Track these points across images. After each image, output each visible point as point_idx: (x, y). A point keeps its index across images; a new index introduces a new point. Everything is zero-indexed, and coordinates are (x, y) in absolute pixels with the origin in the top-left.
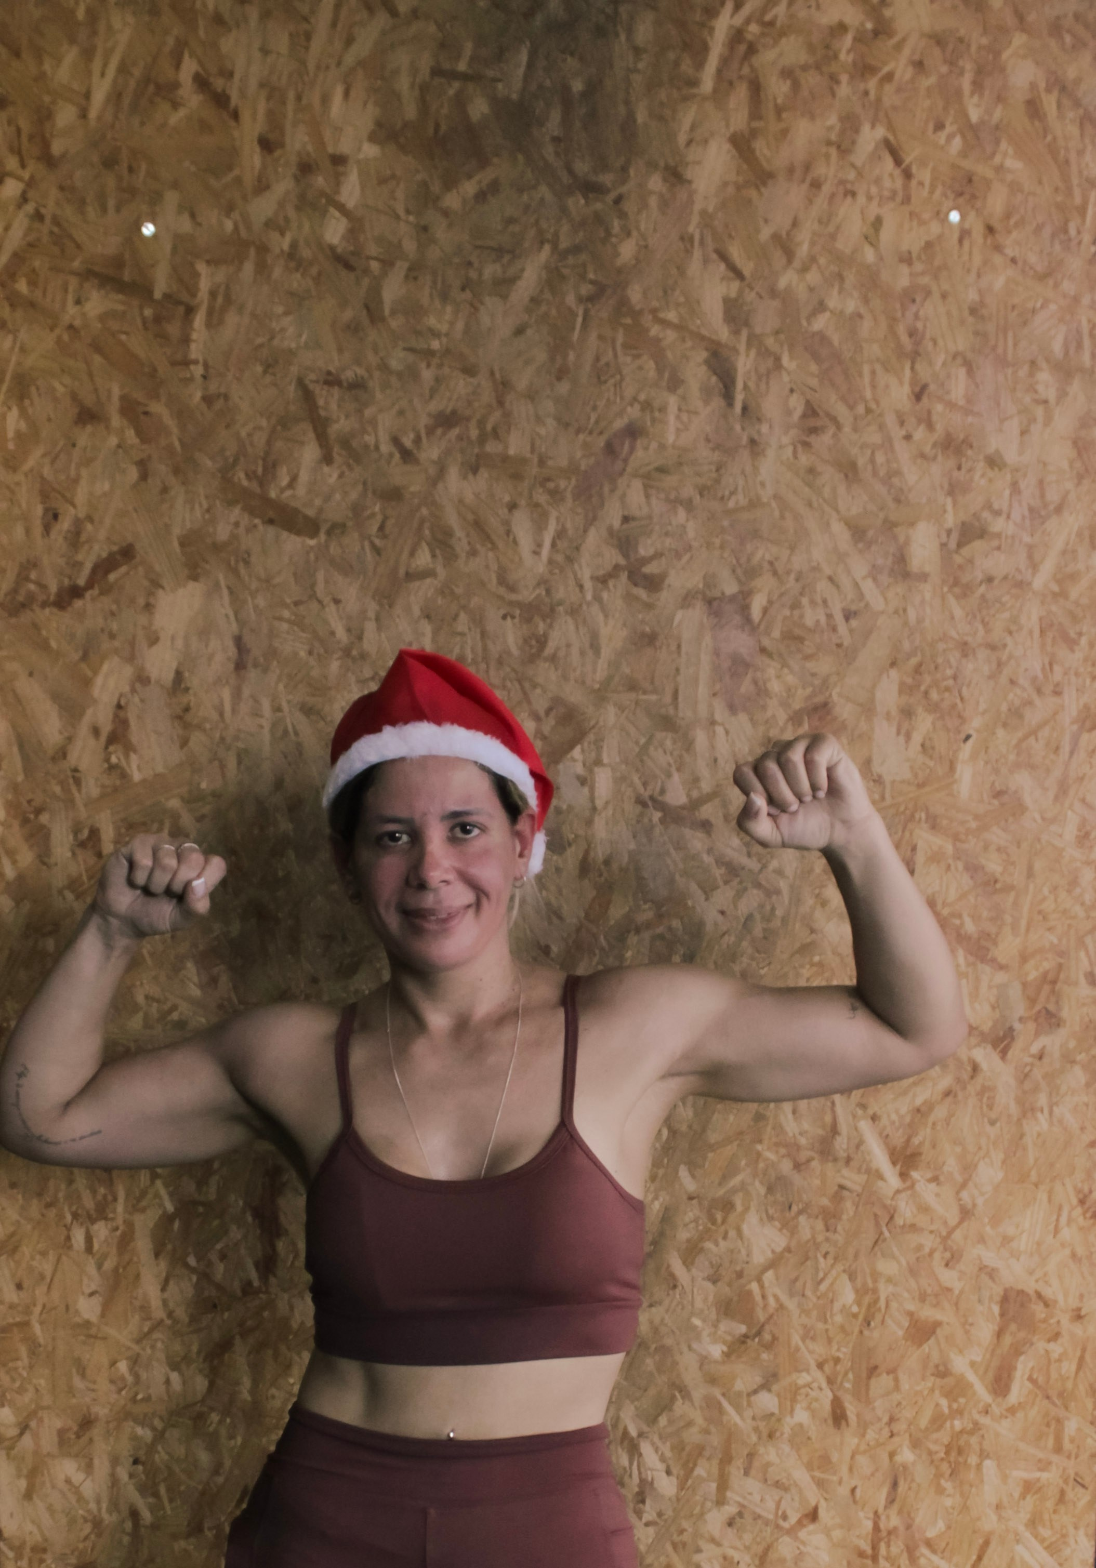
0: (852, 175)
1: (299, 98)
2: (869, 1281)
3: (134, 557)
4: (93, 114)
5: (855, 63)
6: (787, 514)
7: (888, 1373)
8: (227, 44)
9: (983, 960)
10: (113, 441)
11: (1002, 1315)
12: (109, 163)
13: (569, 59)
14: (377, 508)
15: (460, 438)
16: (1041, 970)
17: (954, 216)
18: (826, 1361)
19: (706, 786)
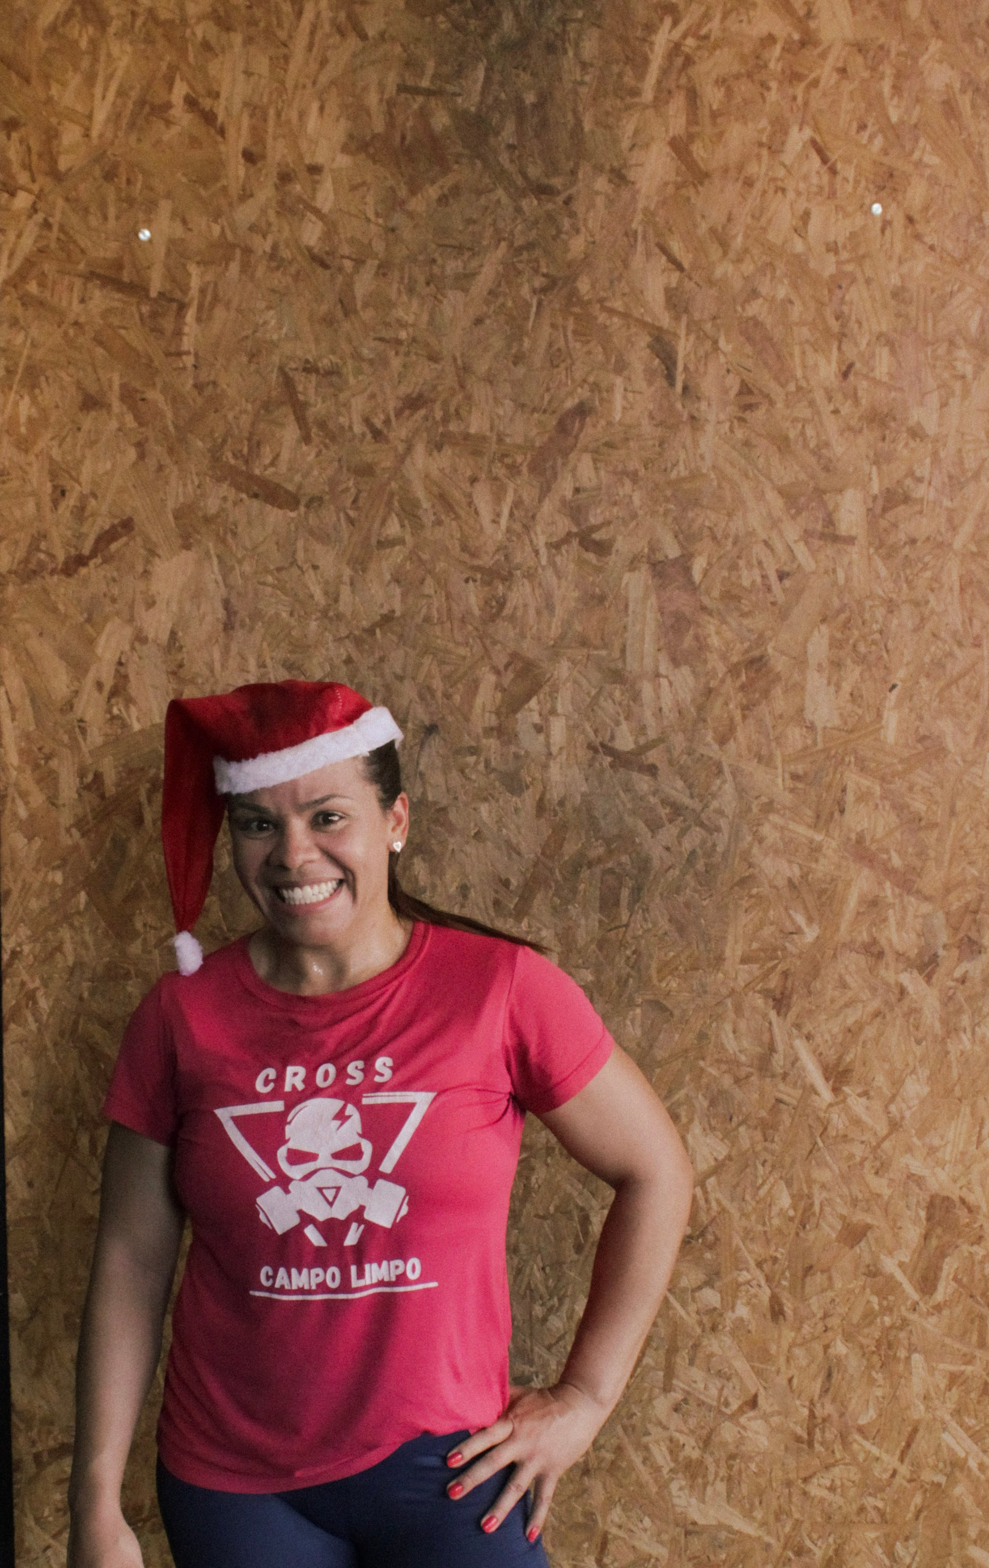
0: (781, 173)
1: (278, 114)
2: (805, 1187)
3: (132, 529)
4: (95, 133)
5: (783, 72)
6: (724, 484)
7: (822, 1271)
8: (213, 68)
9: (909, 892)
10: (114, 425)
11: (929, 1219)
12: (110, 176)
13: (522, 75)
14: (351, 483)
15: (426, 418)
16: (963, 901)
17: (877, 209)
18: (765, 1260)
19: (652, 734)
